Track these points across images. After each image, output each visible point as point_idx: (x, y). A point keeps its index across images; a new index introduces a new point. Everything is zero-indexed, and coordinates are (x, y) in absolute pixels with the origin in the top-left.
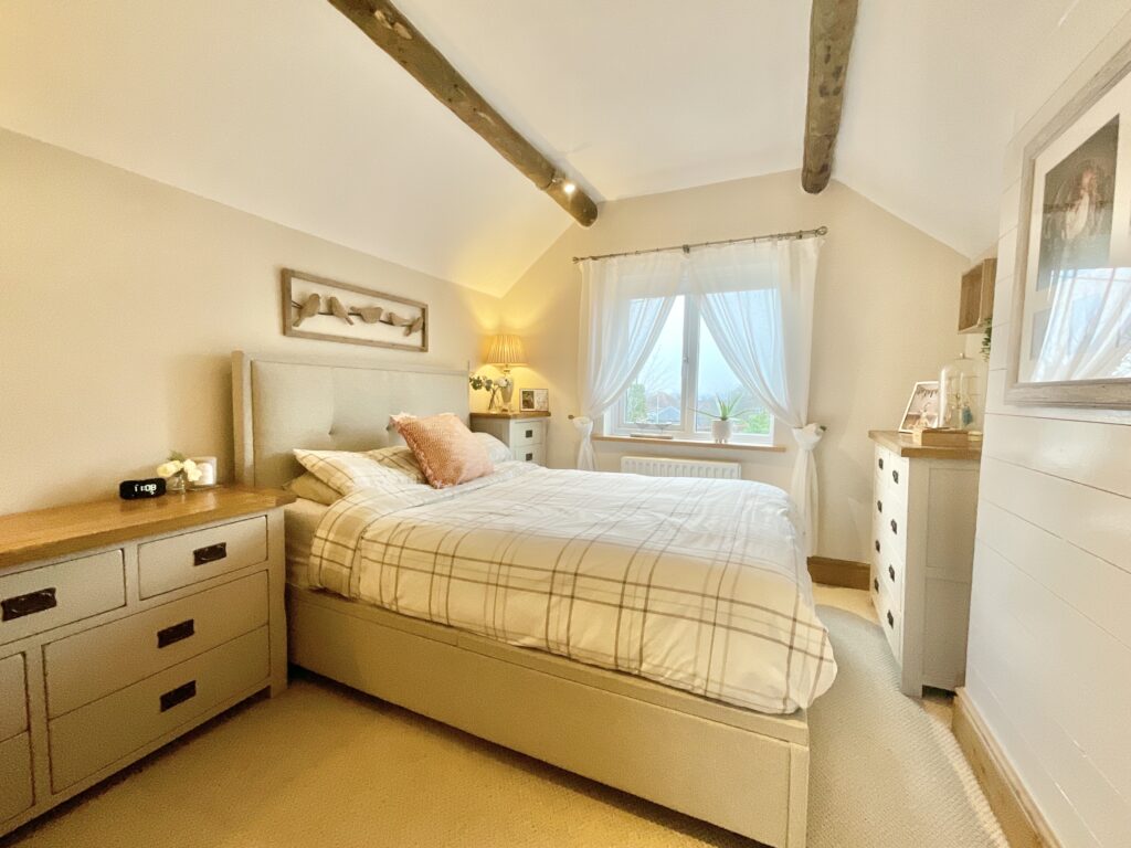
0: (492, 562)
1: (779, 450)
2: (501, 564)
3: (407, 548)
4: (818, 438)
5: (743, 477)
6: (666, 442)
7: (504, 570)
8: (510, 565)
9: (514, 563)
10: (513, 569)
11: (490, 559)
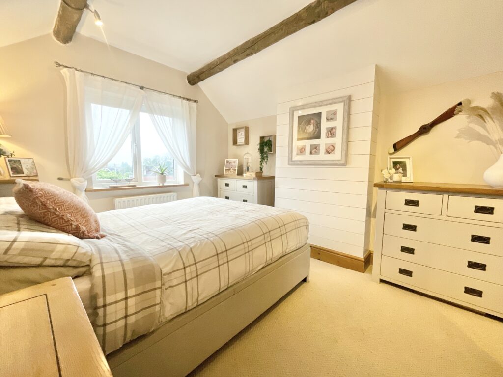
0: (243, 243)
1: (186, 185)
2: (247, 242)
3: (198, 262)
4: (201, 179)
5: (178, 199)
6: (133, 187)
7: (249, 243)
8: (250, 240)
9: (251, 238)
10: (252, 241)
11: (242, 242)
